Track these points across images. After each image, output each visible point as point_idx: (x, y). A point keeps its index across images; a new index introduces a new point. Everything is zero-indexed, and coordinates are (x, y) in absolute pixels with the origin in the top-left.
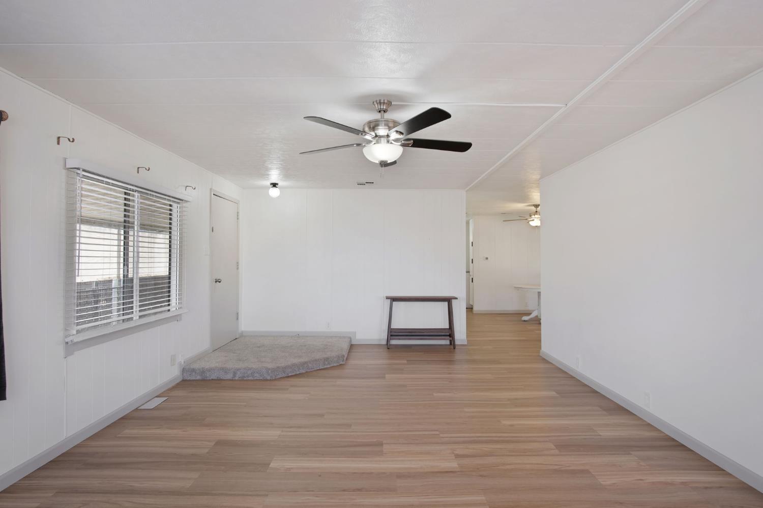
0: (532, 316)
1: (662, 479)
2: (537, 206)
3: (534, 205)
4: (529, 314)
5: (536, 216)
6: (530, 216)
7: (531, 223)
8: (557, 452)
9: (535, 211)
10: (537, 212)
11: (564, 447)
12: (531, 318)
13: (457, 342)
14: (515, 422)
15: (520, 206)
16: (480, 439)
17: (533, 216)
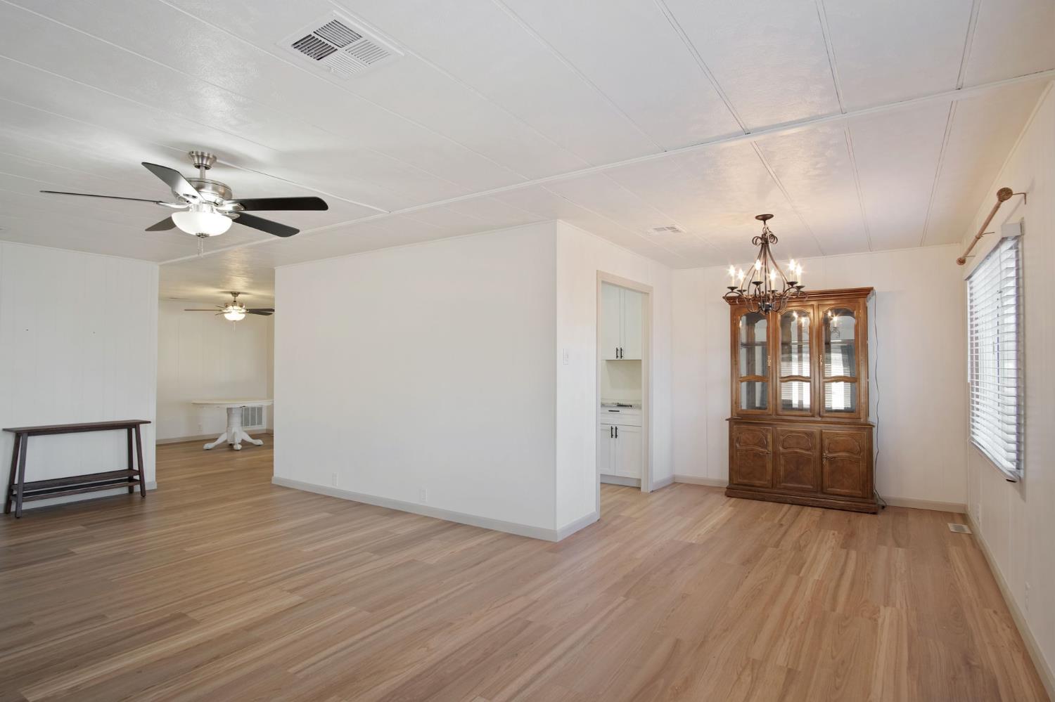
0: (219, 441)
1: (464, 547)
2: (235, 294)
3: (232, 293)
4: (215, 439)
5: (235, 307)
6: (227, 306)
7: (227, 316)
8: (376, 557)
9: (233, 300)
10: (235, 301)
11: (380, 551)
12: (218, 445)
13: (147, 488)
14: (318, 547)
15: (212, 291)
16: (296, 571)
17: (231, 308)
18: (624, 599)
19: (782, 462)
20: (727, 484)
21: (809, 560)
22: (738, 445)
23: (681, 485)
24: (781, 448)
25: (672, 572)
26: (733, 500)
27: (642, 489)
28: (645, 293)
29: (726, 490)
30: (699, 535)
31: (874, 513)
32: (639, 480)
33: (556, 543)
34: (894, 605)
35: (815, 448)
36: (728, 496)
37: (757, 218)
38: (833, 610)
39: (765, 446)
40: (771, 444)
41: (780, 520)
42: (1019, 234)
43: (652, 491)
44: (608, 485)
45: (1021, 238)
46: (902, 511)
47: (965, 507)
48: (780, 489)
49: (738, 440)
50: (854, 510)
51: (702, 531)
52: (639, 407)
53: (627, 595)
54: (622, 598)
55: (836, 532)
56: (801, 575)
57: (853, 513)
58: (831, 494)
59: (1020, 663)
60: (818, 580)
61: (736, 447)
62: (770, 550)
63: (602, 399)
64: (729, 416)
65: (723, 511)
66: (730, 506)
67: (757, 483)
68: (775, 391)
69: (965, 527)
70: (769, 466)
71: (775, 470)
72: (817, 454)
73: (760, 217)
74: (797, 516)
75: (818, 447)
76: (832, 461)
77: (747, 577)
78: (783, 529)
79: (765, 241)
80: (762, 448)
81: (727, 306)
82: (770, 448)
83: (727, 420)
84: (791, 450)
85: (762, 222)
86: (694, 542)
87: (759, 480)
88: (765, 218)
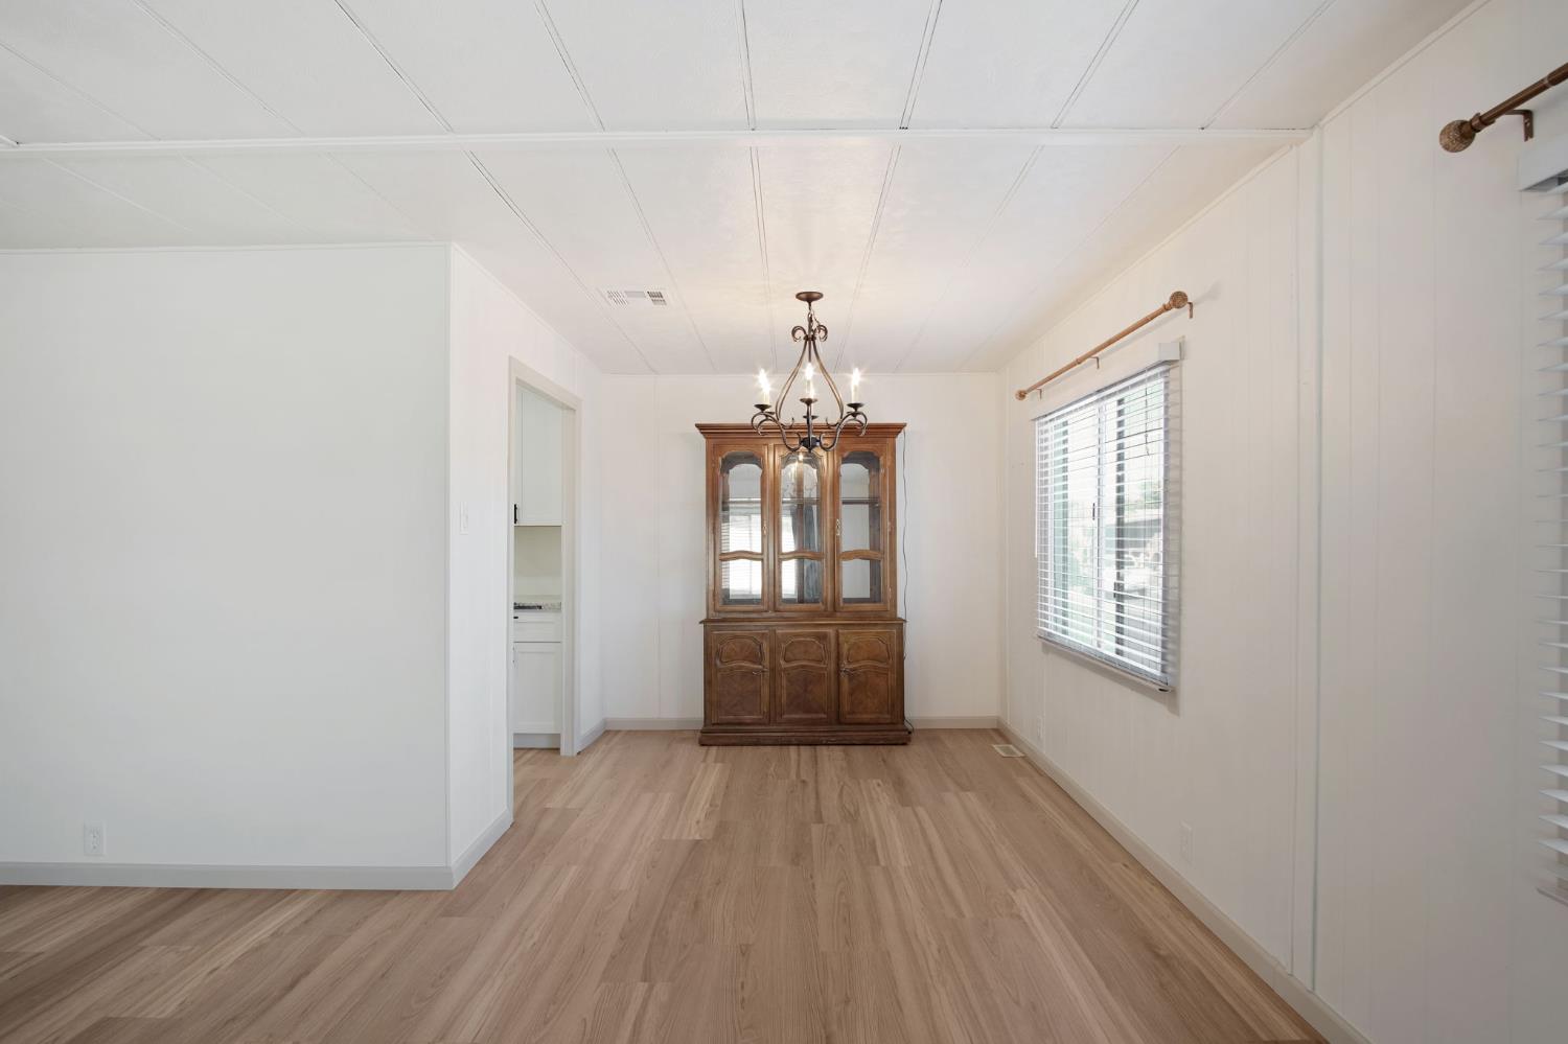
18: (646, 985)
19: (784, 682)
20: (701, 727)
21: (876, 835)
22: (718, 662)
23: (619, 736)
24: (782, 662)
25: (697, 904)
26: (714, 750)
27: (563, 752)
28: (568, 408)
29: (699, 734)
30: (698, 822)
31: (904, 744)
32: (557, 736)
33: (451, 892)
34: (1023, 887)
35: (830, 657)
36: (703, 745)
37: (798, 296)
38: (961, 914)
39: (758, 659)
40: (767, 656)
41: (798, 775)
42: (1174, 356)
43: (579, 753)
44: (525, 752)
45: (1178, 364)
46: (935, 735)
47: (999, 721)
48: (780, 724)
49: (719, 654)
50: (882, 742)
51: (699, 813)
52: (557, 609)
53: (646, 977)
54: (642, 987)
55: (880, 782)
56: (883, 863)
57: (881, 747)
58: (850, 724)
59: (1200, 936)
60: (909, 867)
61: (716, 665)
62: (815, 829)
63: (515, 597)
64: (704, 617)
65: (710, 772)
66: (716, 761)
67: (747, 718)
68: (771, 575)
69: (1011, 746)
70: (766, 691)
71: (773, 695)
72: (832, 667)
73: (803, 296)
74: (816, 764)
75: (833, 655)
76: (852, 675)
77: (813, 885)
78: (811, 786)
79: (811, 336)
80: (754, 663)
81: (702, 440)
82: (767, 663)
83: (701, 623)
84: (795, 664)
85: (807, 303)
86: (697, 837)
87: (751, 713)
88: (809, 298)
